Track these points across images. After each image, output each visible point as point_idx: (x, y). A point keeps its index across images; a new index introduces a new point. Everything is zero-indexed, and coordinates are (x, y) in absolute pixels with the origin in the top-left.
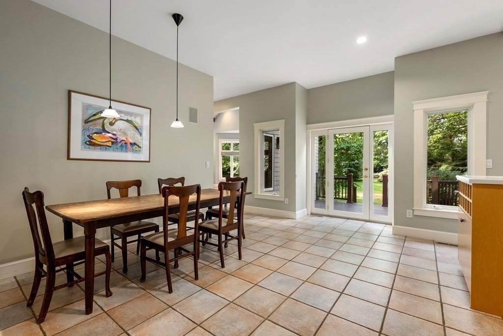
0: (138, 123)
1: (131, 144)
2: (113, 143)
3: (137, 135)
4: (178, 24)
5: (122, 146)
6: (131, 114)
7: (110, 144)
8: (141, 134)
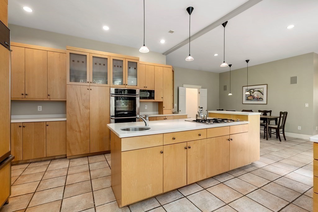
0: (262, 91)
1: (259, 98)
2: (253, 99)
3: (262, 95)
4: (247, 63)
5: (256, 99)
6: (259, 88)
7: (252, 99)
8: (263, 94)
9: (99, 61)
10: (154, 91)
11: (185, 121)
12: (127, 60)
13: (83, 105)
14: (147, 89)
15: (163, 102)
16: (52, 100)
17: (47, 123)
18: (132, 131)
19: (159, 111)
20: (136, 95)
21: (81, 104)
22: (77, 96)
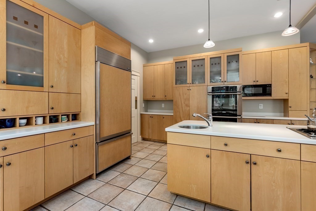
9: (197, 63)
10: (271, 85)
11: (287, 127)
12: (226, 55)
13: (185, 104)
14: (258, 83)
15: (288, 99)
16: (167, 99)
17: (164, 116)
18: (193, 128)
19: (284, 112)
20: (236, 92)
21: (183, 102)
22: (180, 96)
